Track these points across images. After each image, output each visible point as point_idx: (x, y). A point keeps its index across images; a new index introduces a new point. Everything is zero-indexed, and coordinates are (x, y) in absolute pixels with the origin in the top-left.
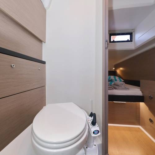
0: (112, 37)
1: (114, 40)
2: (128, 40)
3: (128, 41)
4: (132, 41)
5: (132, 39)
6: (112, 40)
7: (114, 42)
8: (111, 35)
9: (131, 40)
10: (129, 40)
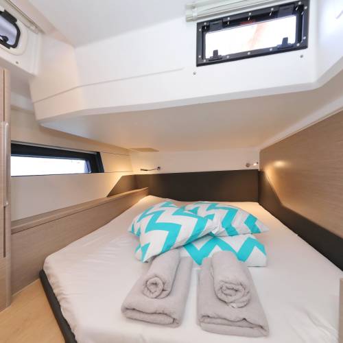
0: (209, 37)
1: (216, 52)
2: (285, 40)
3: (285, 48)
4: (304, 46)
5: (306, 35)
6: (209, 54)
7: (217, 59)
8: (205, 28)
9: (301, 41)
10: (292, 40)
